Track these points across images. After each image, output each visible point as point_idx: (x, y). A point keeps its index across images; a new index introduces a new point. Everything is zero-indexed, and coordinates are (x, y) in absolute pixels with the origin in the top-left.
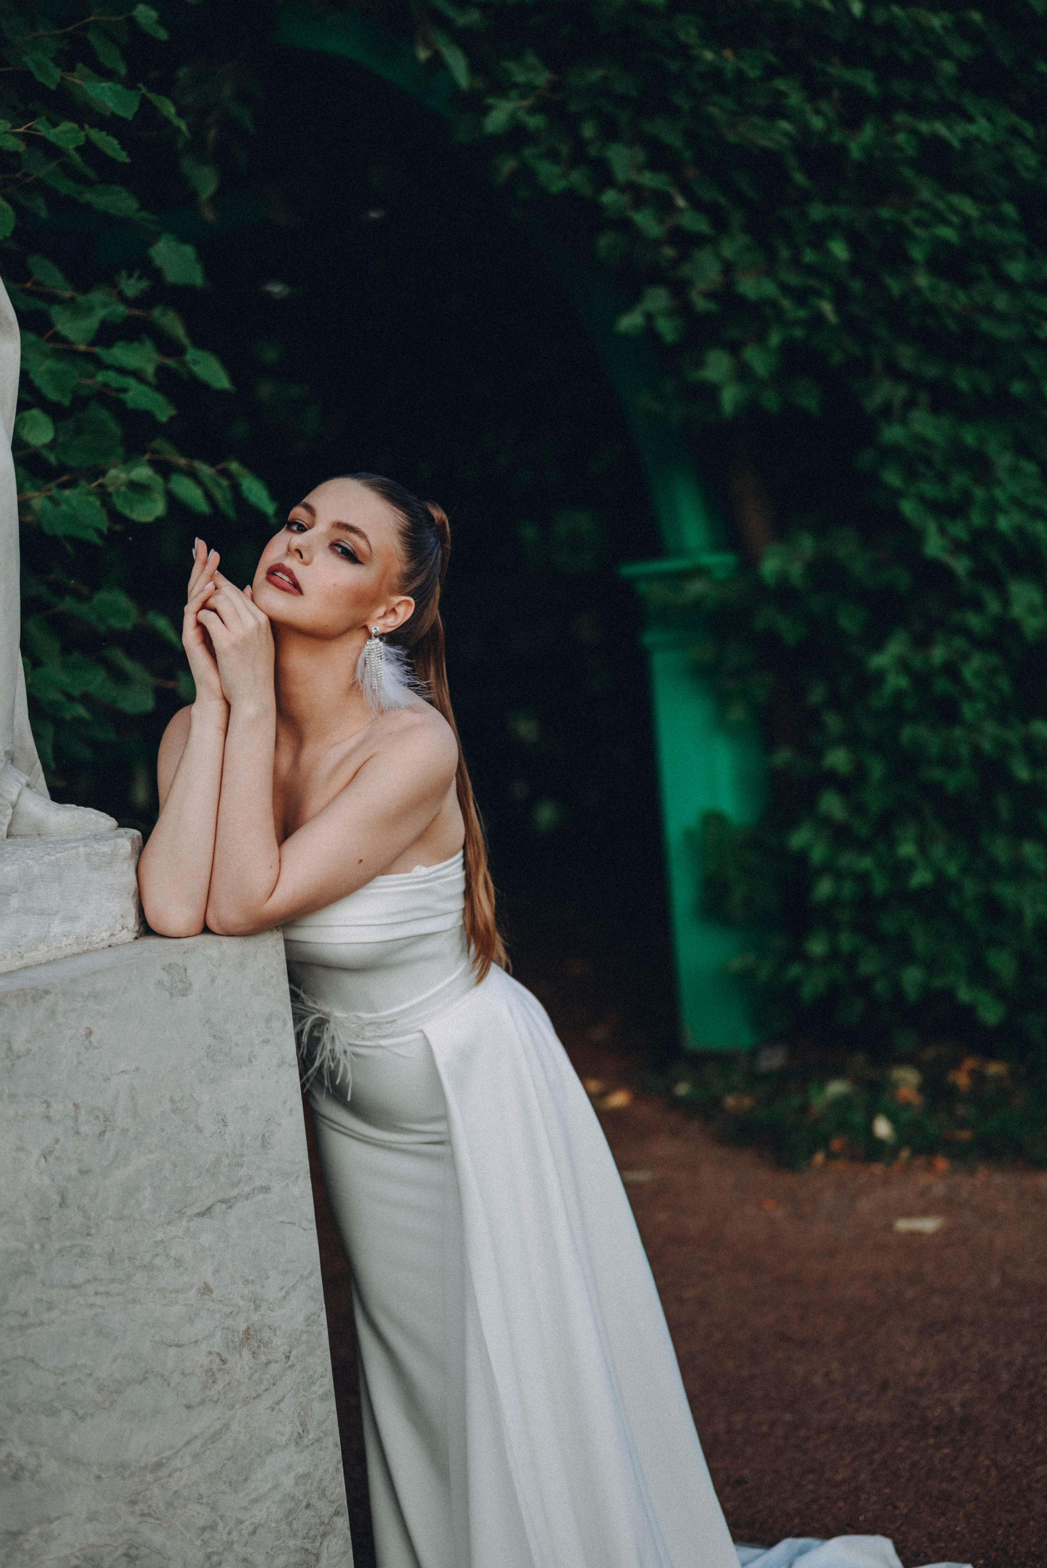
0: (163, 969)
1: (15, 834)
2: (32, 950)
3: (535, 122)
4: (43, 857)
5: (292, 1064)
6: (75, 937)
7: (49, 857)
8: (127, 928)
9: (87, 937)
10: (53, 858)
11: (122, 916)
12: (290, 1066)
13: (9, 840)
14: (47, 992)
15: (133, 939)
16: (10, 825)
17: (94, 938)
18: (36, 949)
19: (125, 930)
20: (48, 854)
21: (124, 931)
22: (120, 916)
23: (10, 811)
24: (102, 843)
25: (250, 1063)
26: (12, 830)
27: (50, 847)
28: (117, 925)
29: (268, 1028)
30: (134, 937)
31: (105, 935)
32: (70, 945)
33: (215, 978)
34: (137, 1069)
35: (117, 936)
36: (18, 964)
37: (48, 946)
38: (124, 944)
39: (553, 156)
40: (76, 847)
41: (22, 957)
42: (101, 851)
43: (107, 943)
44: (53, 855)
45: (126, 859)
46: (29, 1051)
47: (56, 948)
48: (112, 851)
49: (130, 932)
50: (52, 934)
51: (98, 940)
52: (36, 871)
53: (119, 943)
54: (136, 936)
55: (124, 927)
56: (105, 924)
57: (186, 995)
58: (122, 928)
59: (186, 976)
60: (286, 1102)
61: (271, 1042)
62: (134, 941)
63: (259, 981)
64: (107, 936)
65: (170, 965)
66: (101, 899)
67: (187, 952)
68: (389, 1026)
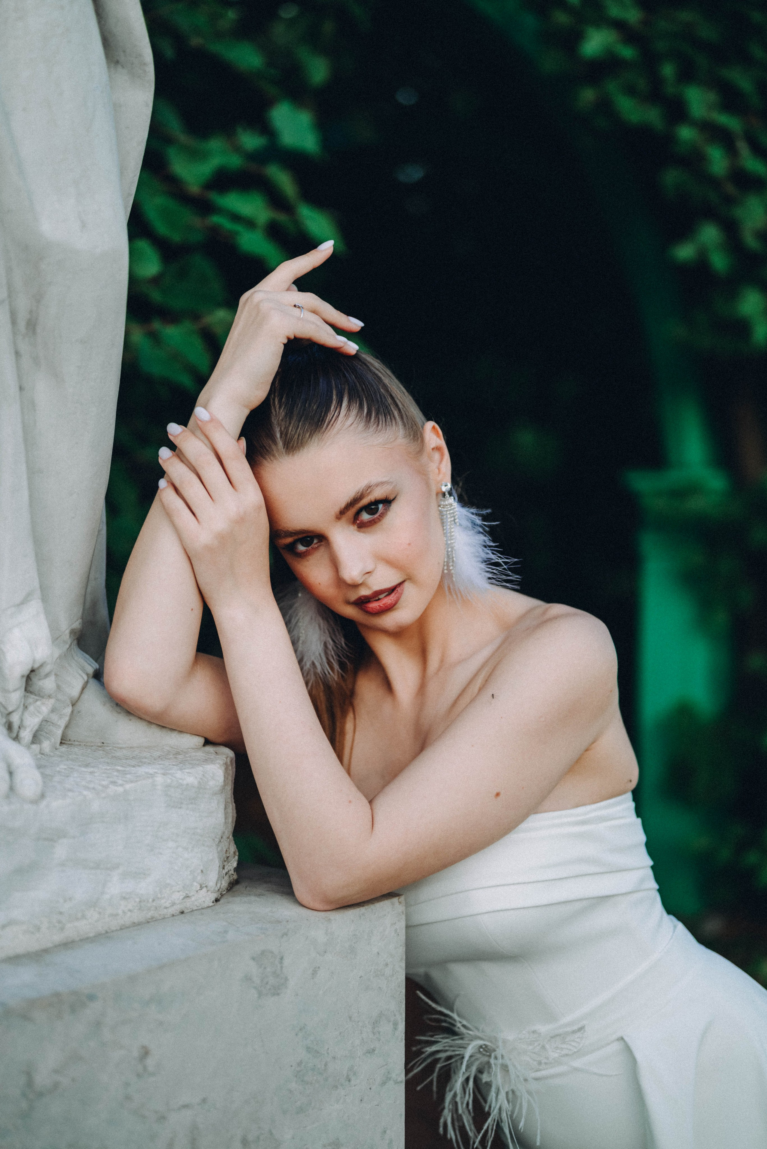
0: (253, 959)
1: (72, 739)
2: (77, 919)
3: (627, 52)
4: (106, 787)
5: (398, 1081)
6: (138, 900)
7: (116, 788)
8: (206, 886)
9: (153, 900)
10: (120, 789)
11: (202, 871)
12: (396, 1082)
13: (64, 749)
14: (91, 998)
15: (213, 902)
16: (67, 727)
17: (163, 901)
18: (84, 917)
19: (205, 889)
20: (114, 783)
21: (202, 891)
22: (199, 871)
23: (69, 710)
24: (187, 771)
25: (347, 1082)
26: (71, 735)
27: (118, 771)
28: (195, 884)
29: (374, 1033)
30: (213, 899)
31: (178, 896)
32: (130, 911)
33: (317, 969)
34: (204, 1101)
35: (193, 899)
36: (58, 938)
37: (100, 913)
38: (202, 909)
39: (631, 91)
40: (152, 776)
41: (62, 929)
42: (185, 782)
43: (178, 908)
44: (121, 785)
45: (216, 794)
46: (56, 1085)
47: (111, 915)
48: (199, 782)
49: (209, 893)
50: (107, 897)
51: (167, 905)
52: (96, 806)
53: (195, 908)
54: (217, 896)
55: (203, 886)
56: (179, 883)
57: (278, 994)
58: (201, 887)
59: (282, 967)
60: (385, 1132)
61: (376, 1052)
62: (214, 905)
63: (371, 971)
64: (179, 899)
65: (263, 953)
66: (177, 847)
67: (286, 934)
68: (578, 1038)
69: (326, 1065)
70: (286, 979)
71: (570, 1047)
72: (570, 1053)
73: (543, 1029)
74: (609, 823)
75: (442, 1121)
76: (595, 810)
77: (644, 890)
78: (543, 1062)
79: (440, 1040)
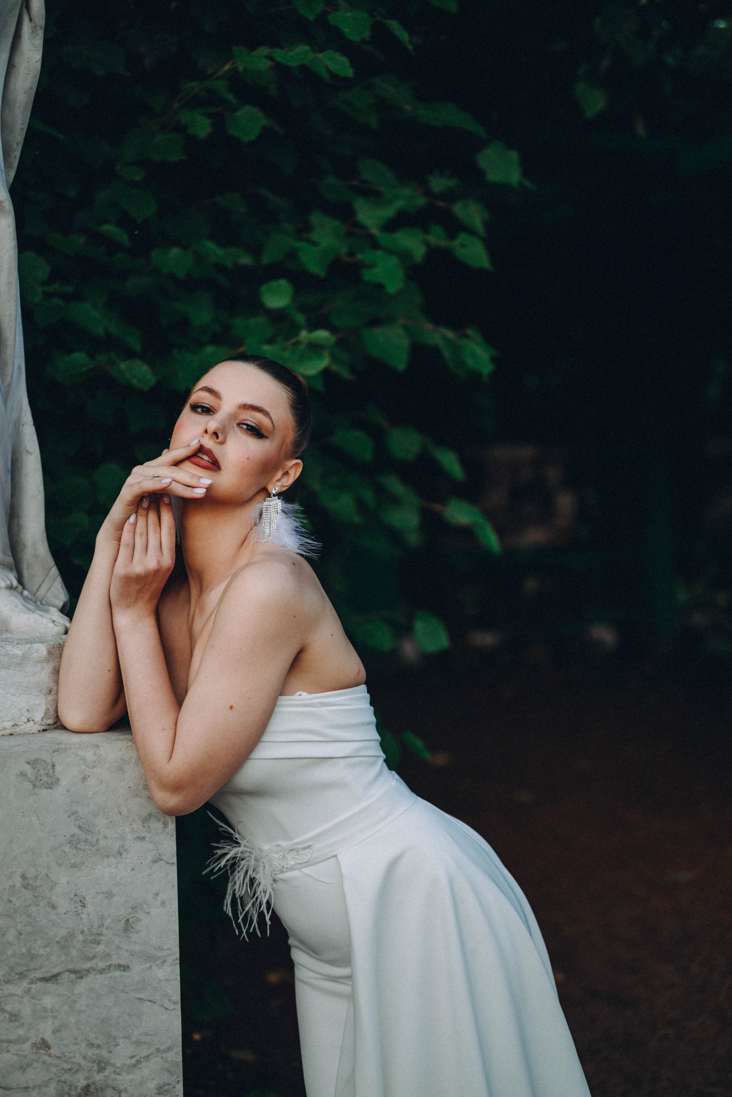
0: (28, 763)
11: (29, 710)
12: (168, 863)
15: (41, 731)
19: (32, 722)
21: (29, 723)
22: (27, 710)
25: (119, 855)
28: (23, 718)
29: (144, 827)
30: (42, 729)
31: (8, 724)
33: (87, 777)
35: (21, 727)
38: (30, 734)
43: (7, 731)
49: (38, 725)
53: (22, 733)
56: (9, 715)
57: (51, 788)
58: (28, 720)
59: (54, 771)
60: (157, 895)
61: (146, 839)
62: (38, 733)
63: (139, 785)
64: (9, 726)
65: (36, 760)
66: (7, 693)
67: (58, 751)
68: (306, 853)
69: (98, 840)
70: (58, 780)
71: (301, 858)
72: (301, 862)
73: (284, 844)
74: (329, 708)
75: (225, 902)
76: (318, 698)
77: (361, 756)
78: (285, 866)
79: (226, 846)
